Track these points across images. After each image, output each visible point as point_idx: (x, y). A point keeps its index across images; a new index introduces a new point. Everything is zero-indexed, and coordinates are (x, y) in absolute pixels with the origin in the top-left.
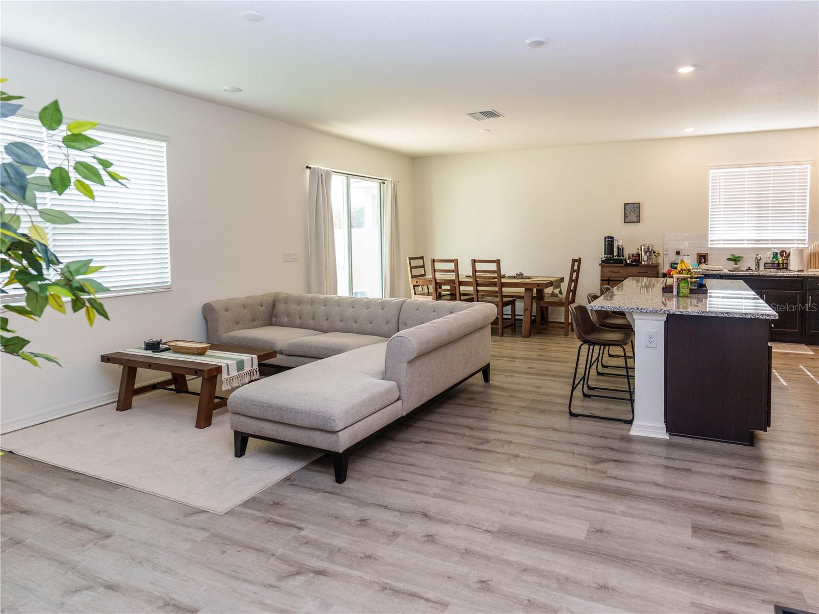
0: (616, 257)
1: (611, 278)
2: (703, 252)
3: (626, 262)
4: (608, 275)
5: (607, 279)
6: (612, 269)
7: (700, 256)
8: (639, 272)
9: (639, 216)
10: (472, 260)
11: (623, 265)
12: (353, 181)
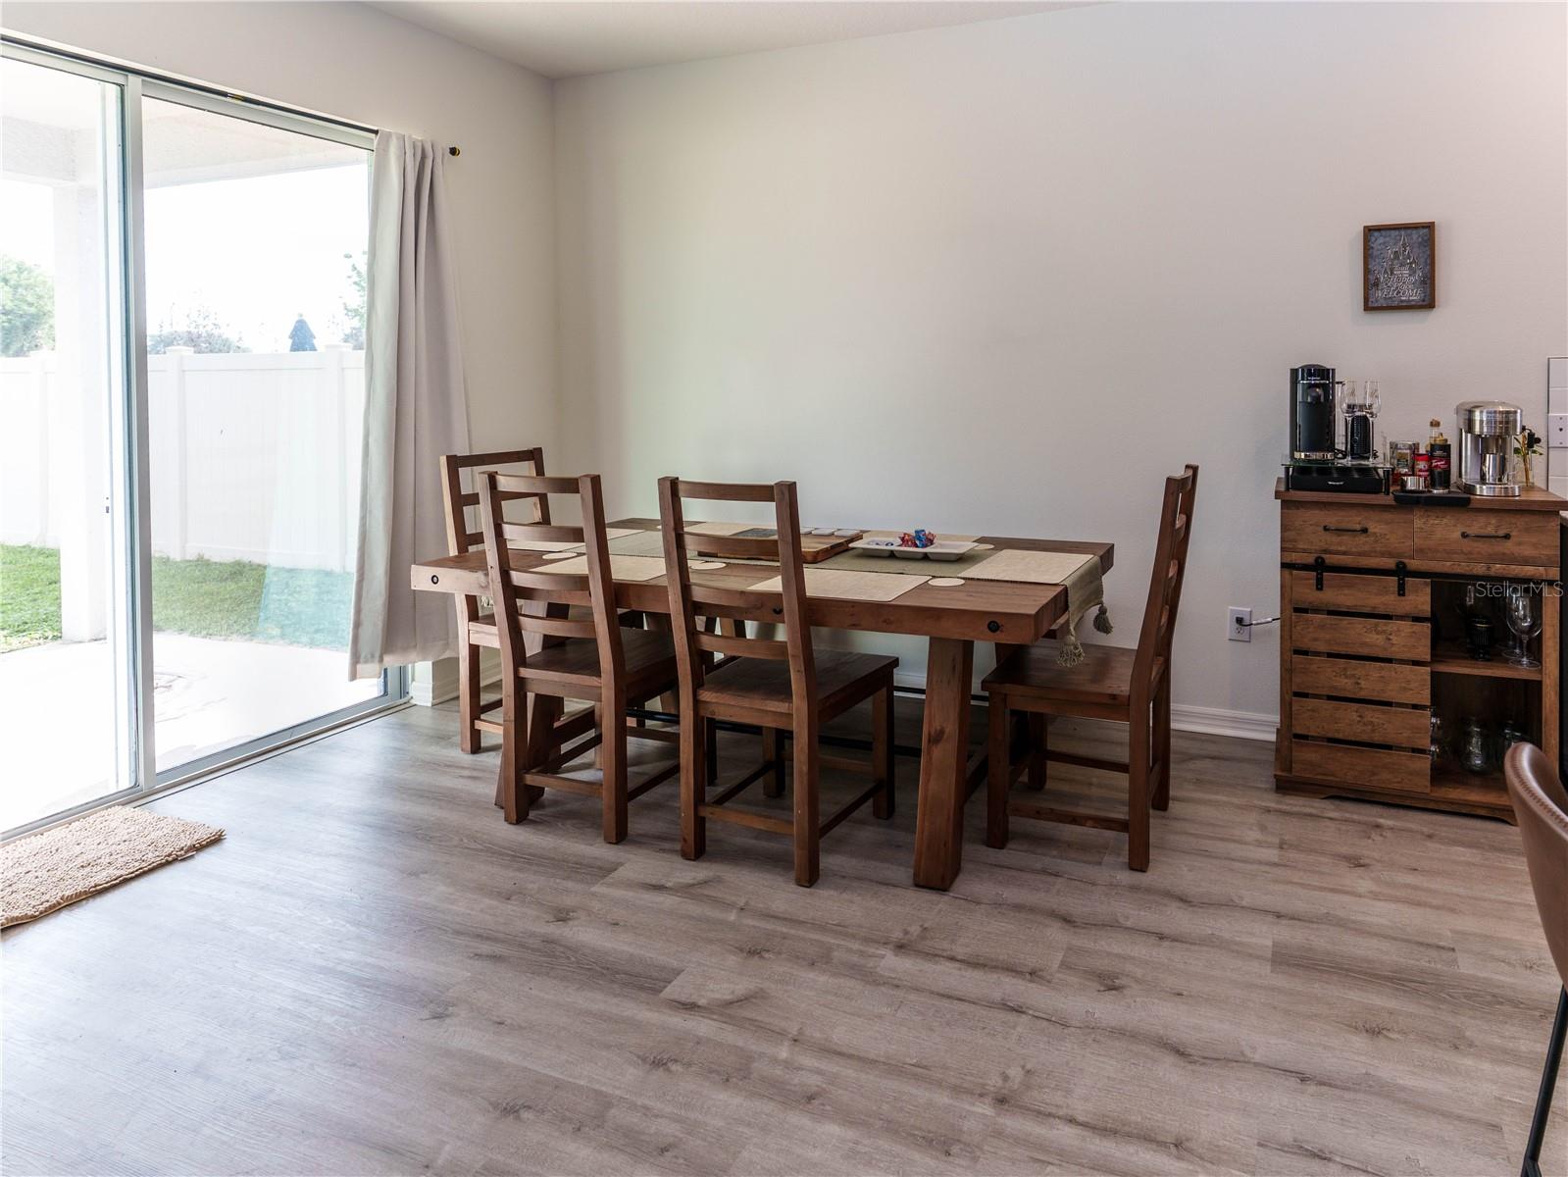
0: (1348, 462)
1: (1330, 559)
3: (1403, 484)
4: (1314, 541)
5: (1310, 559)
6: (1333, 518)
8: (1464, 535)
9: (1429, 282)
10: (661, 481)
11: (1389, 500)
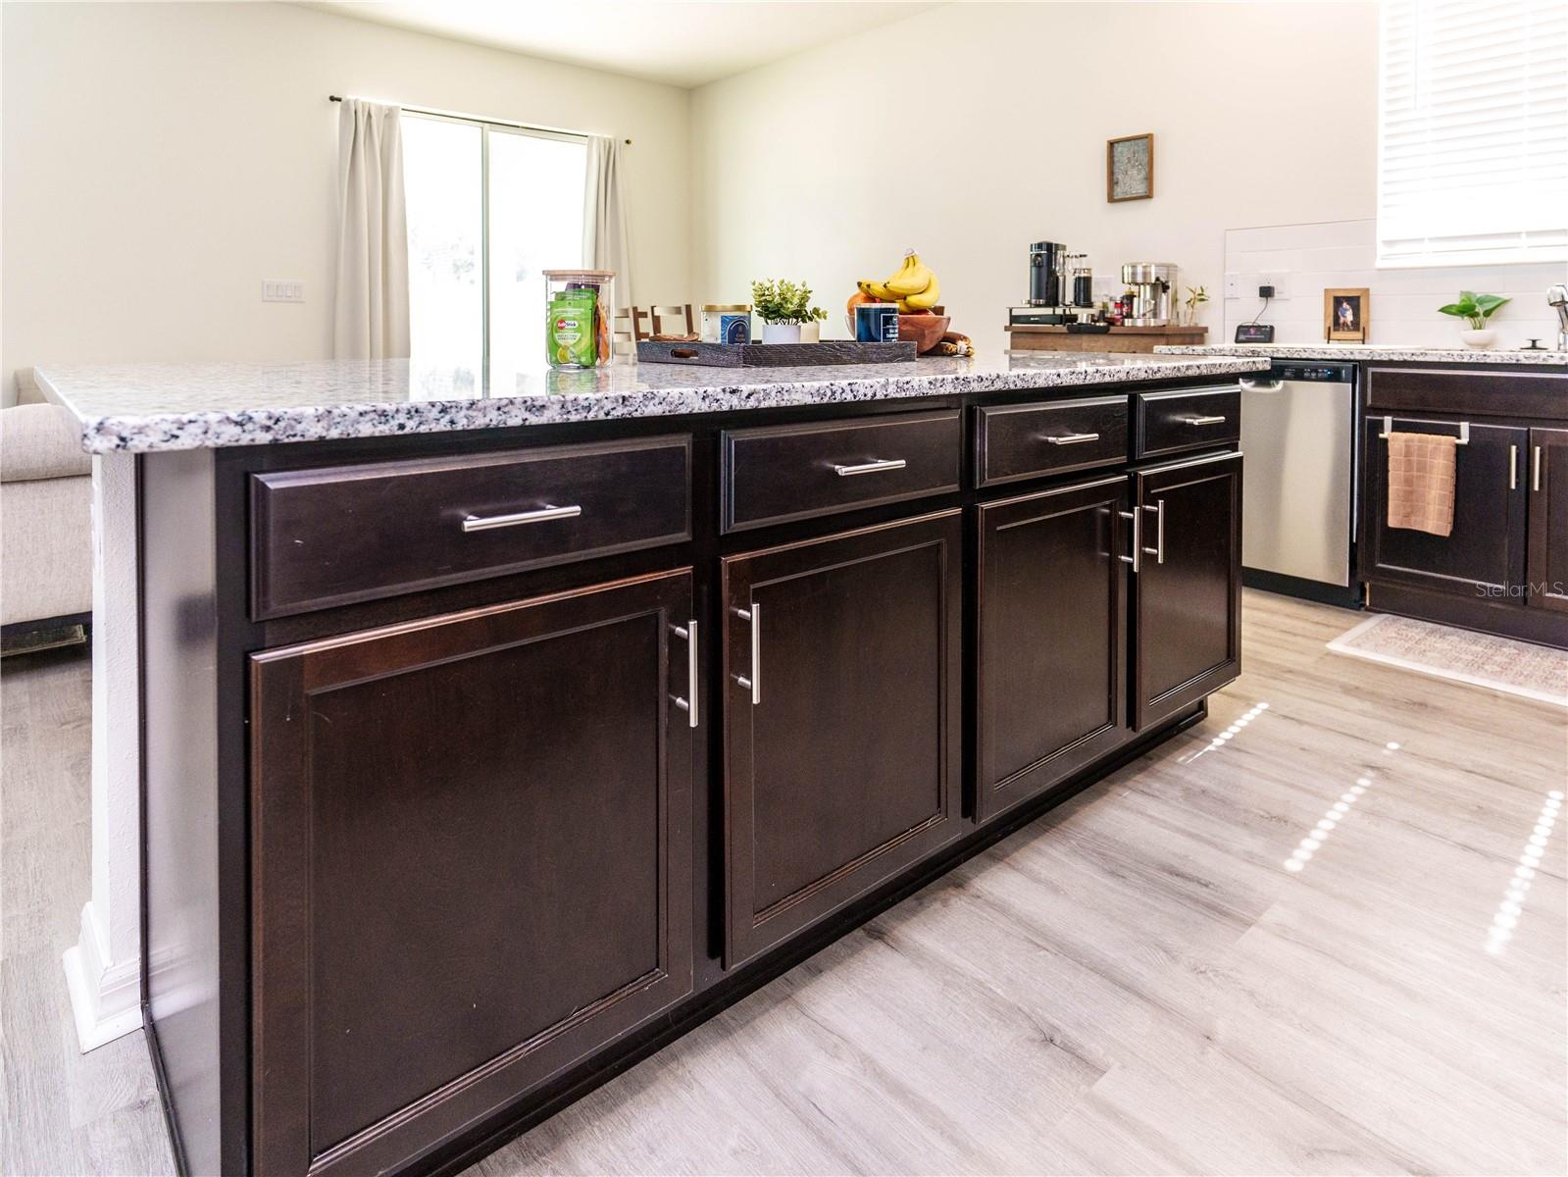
2: (1348, 284)
7: (1338, 301)
9: (1149, 179)
11: (1065, 329)
12: (497, 138)
